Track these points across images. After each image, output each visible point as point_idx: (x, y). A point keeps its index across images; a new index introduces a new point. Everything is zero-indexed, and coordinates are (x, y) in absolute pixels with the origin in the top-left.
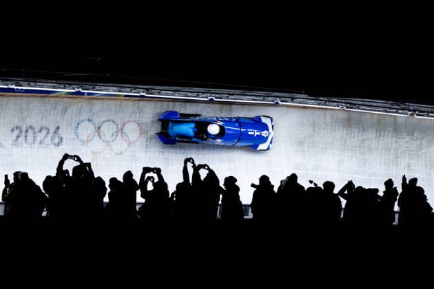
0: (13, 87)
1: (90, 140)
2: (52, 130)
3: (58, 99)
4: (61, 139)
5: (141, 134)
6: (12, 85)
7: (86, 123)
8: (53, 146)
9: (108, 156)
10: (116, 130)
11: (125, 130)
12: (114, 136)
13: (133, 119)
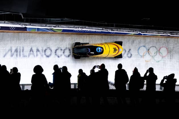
0: (110, 31)
1: (145, 55)
2: (127, 51)
3: (130, 37)
4: (131, 55)
5: (168, 53)
6: (110, 30)
7: (143, 47)
8: (128, 58)
9: (153, 63)
10: (156, 51)
11: (160, 51)
12: (156, 54)
13: (164, 46)
